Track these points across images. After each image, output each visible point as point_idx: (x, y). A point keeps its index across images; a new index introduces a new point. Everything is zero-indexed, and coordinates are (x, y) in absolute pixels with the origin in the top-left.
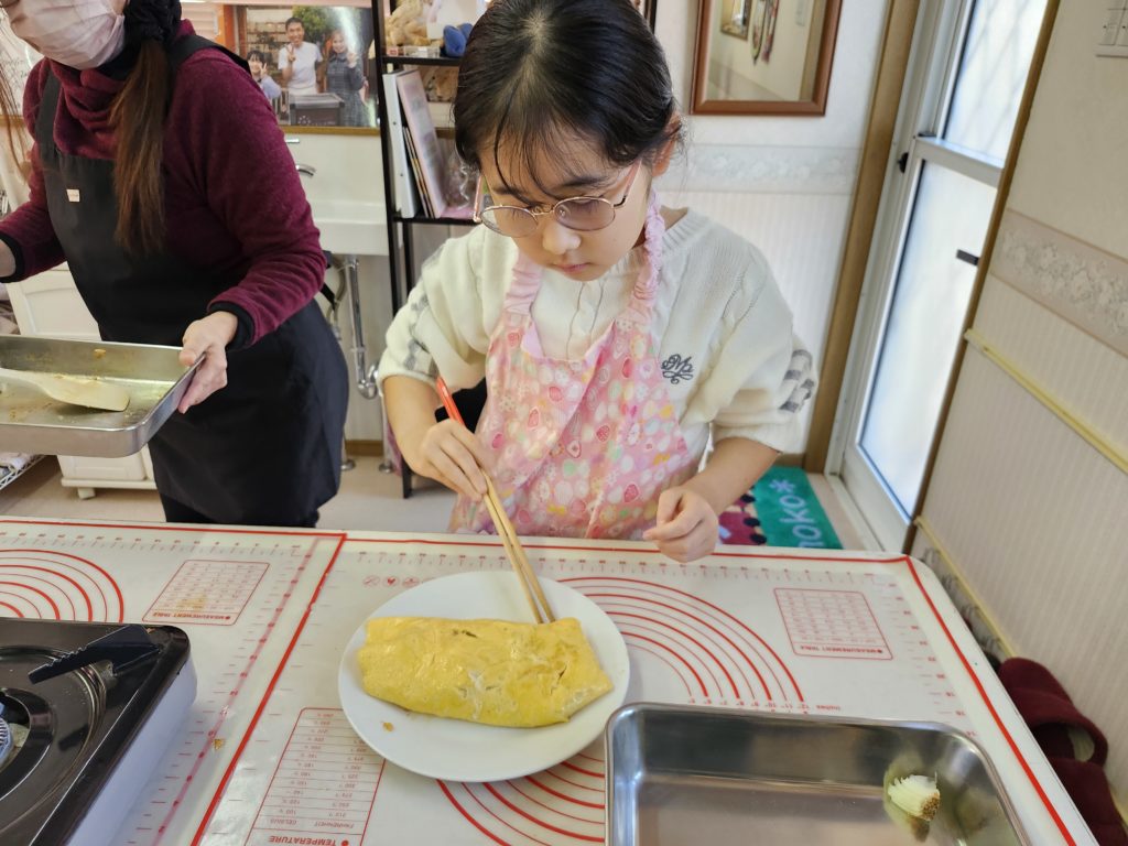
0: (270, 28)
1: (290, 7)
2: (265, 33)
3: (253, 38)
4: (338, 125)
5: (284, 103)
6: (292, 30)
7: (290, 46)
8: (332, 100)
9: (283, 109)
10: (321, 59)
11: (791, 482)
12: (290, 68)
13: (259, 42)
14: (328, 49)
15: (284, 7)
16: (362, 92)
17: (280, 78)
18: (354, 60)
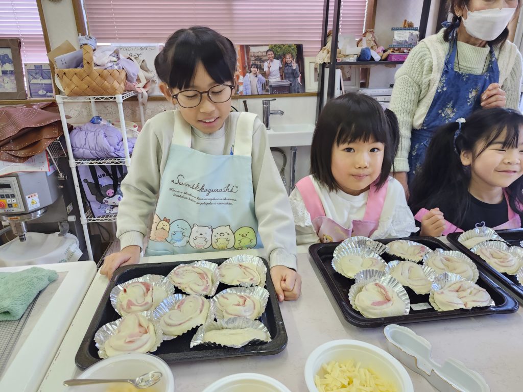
0: (260, 54)
1: (268, 45)
2: (258, 56)
3: (253, 59)
4: (290, 93)
5: (267, 85)
6: (269, 55)
7: (268, 61)
8: (286, 83)
9: (267, 87)
10: (281, 66)
12: (269, 70)
13: (256, 60)
14: (284, 61)
15: (265, 45)
16: (299, 79)
17: (265, 74)
18: (295, 66)
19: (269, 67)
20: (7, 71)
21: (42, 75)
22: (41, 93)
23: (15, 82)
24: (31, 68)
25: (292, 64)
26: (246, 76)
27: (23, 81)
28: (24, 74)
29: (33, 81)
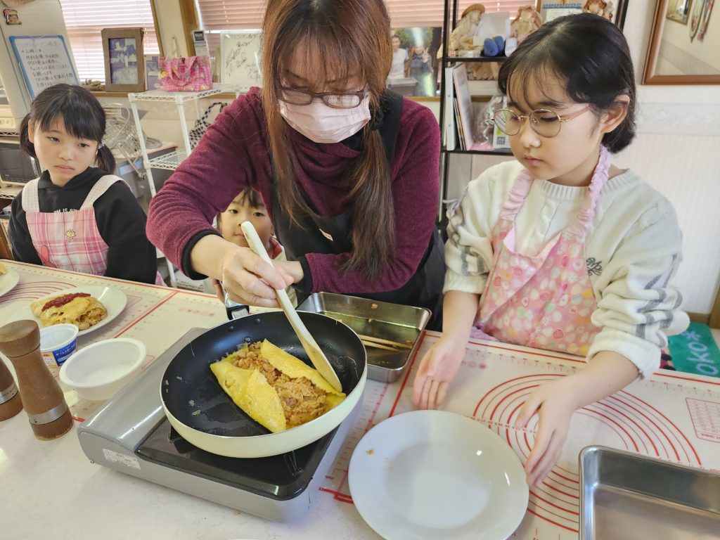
4: (414, 95)
10: (408, 58)
11: (697, 333)
18: (426, 58)
20: (132, 62)
23: (138, 73)
25: (423, 56)
27: (144, 74)
28: (145, 65)
29: (151, 73)
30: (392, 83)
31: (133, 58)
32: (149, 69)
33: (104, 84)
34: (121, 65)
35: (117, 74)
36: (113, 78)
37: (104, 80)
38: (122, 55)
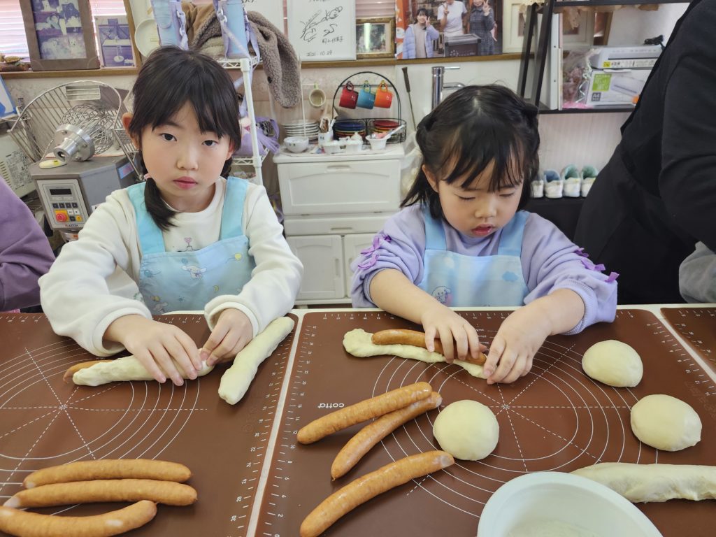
4: (477, 55)
5: (441, 42)
7: (445, 4)
8: (473, 38)
9: (441, 46)
10: (466, 11)
12: (446, 19)
13: (426, 2)
16: (493, 32)
17: (439, 26)
18: (487, 11)
19: (446, 14)
20: (73, 28)
21: (118, 34)
22: (117, 59)
23: (84, 44)
24: (103, 24)
25: (484, 8)
26: (408, 29)
27: (94, 43)
28: (95, 32)
29: (108, 43)
30: (449, 41)
31: (75, 22)
32: (104, 37)
33: (28, 61)
34: (54, 33)
35: (49, 46)
36: (43, 52)
37: (28, 55)
38: (55, 19)
